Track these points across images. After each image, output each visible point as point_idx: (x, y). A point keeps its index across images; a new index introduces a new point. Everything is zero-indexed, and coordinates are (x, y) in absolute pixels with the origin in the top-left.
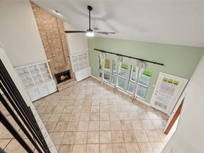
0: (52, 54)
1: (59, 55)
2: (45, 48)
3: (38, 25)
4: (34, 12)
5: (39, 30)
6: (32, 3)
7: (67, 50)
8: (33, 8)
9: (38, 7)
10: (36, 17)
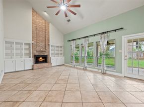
0: (37, 40)
1: (42, 42)
2: (32, 34)
3: (33, 20)
4: (33, 14)
5: (33, 23)
6: (33, 9)
7: (49, 40)
8: (33, 12)
9: (36, 12)
10: (33, 16)
